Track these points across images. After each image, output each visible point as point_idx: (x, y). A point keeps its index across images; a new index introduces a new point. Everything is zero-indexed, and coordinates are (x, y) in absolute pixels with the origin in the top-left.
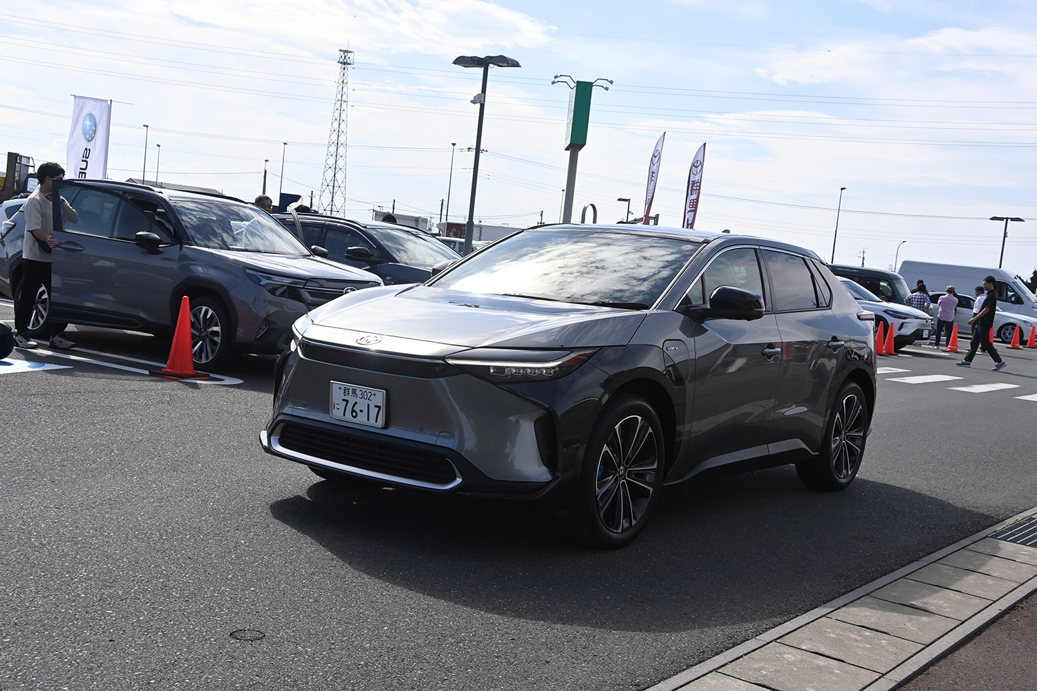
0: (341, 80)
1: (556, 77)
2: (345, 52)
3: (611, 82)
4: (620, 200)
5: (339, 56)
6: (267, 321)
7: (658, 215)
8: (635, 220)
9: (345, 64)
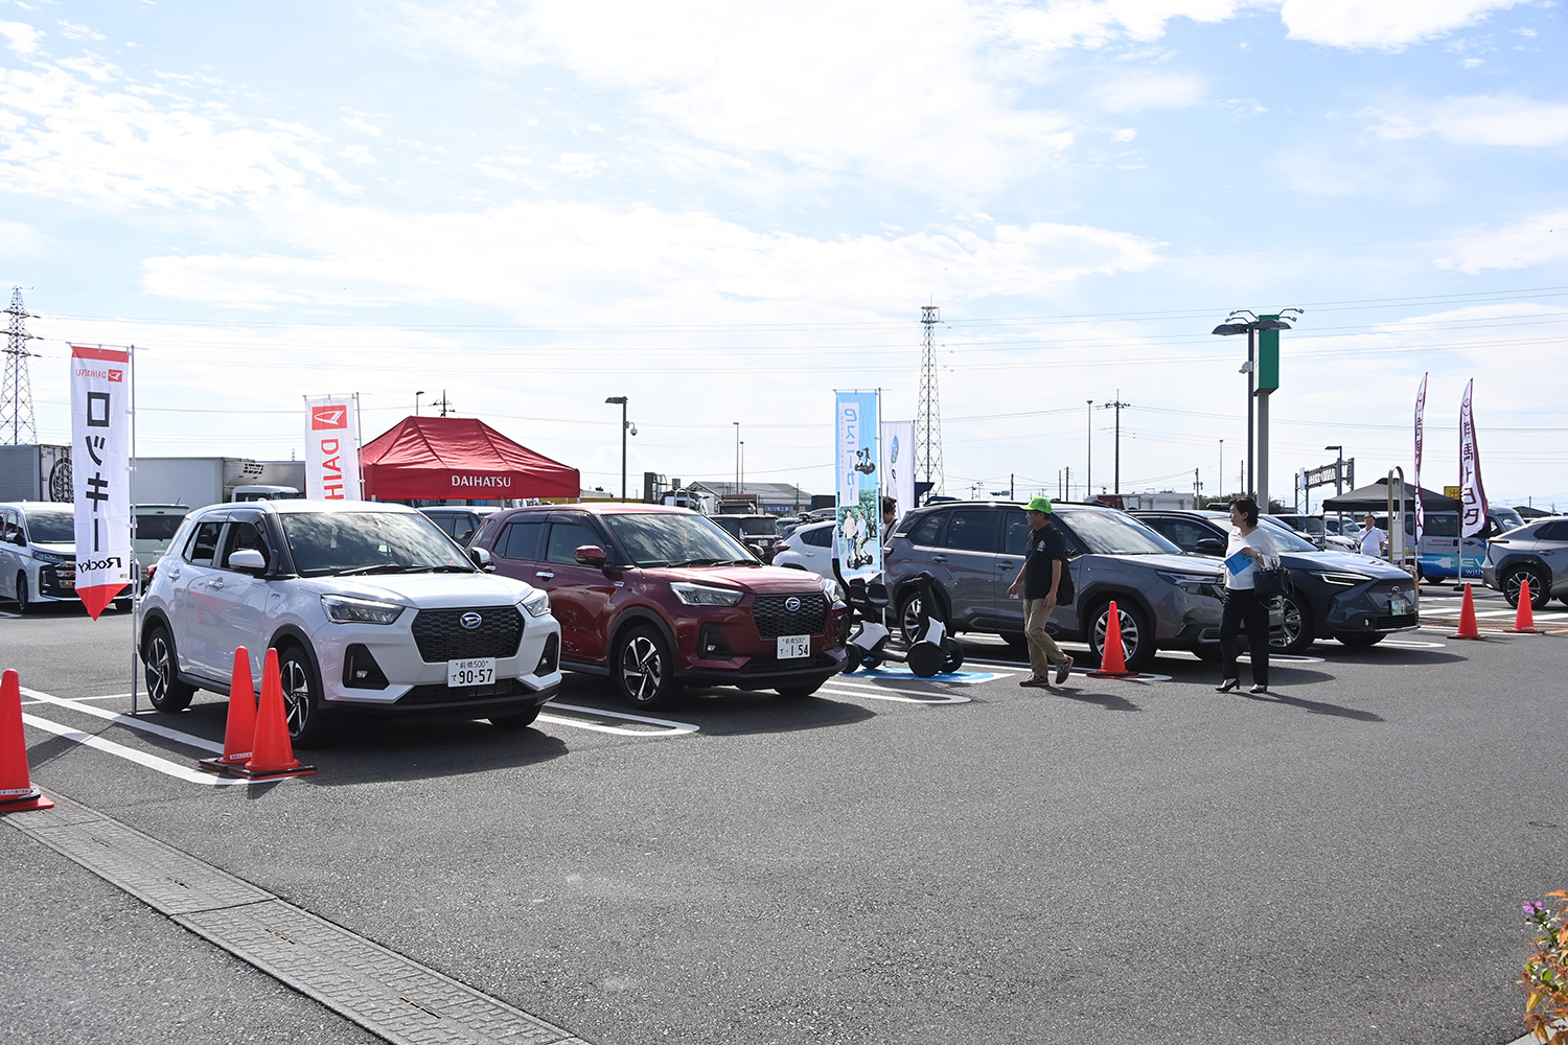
0: (927, 342)
1: (1231, 314)
2: (929, 308)
3: (1301, 312)
4: (1328, 448)
5: (922, 315)
6: (1186, 618)
7: (1353, 459)
8: (1322, 468)
9: (929, 322)
